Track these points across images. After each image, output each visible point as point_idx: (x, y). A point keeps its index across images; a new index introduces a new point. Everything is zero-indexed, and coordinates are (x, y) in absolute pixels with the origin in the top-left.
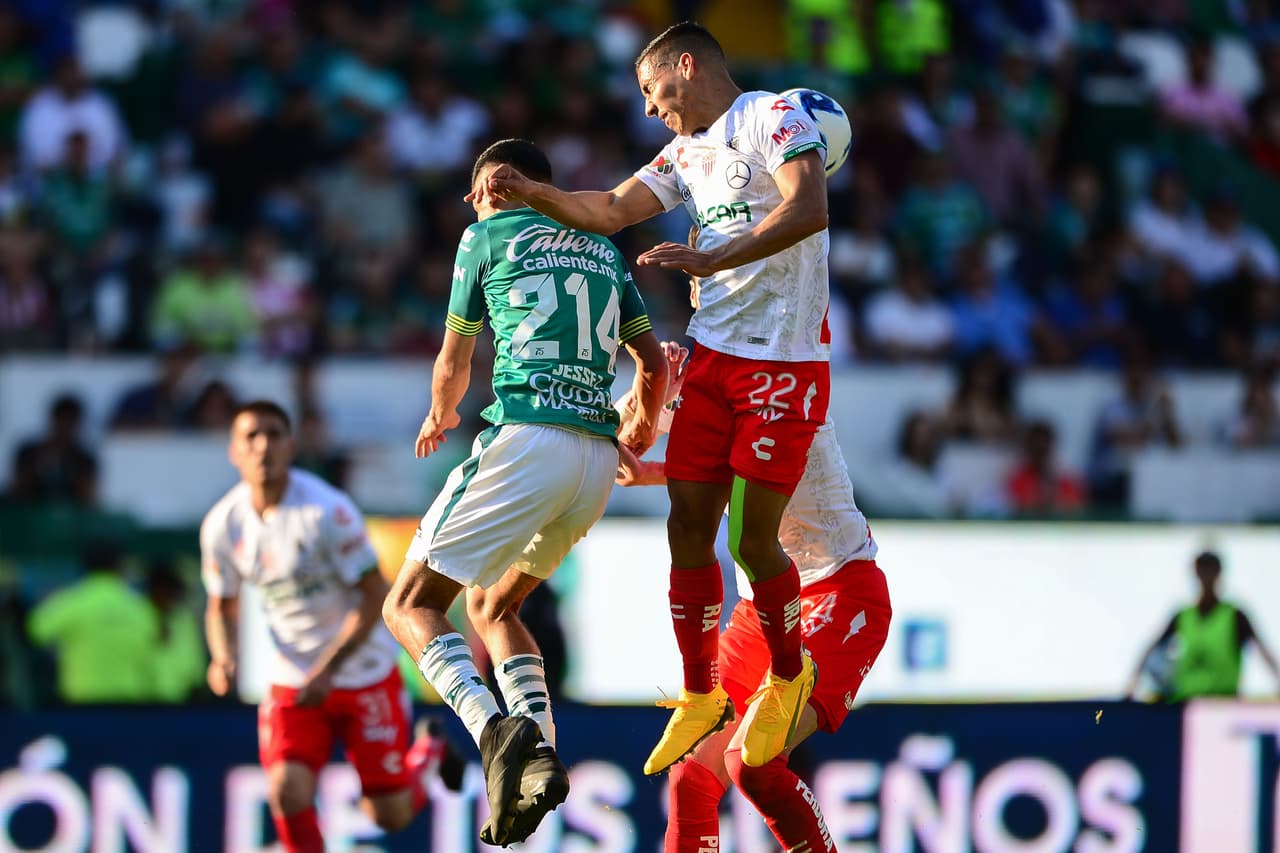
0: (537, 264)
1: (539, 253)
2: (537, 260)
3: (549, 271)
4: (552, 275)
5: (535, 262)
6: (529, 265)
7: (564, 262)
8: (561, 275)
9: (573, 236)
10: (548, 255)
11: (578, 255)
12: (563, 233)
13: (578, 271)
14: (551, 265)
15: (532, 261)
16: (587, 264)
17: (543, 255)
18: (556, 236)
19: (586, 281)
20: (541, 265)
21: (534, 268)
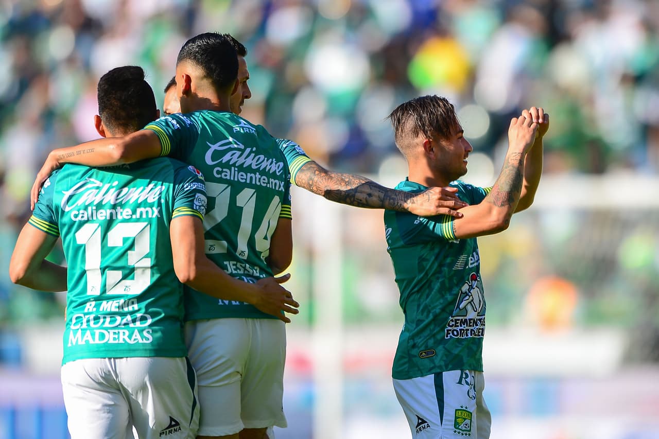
0: (223, 174)
1: (227, 165)
2: (224, 170)
3: (228, 182)
4: (230, 187)
5: (222, 172)
6: (218, 172)
7: (242, 177)
8: (236, 188)
9: (254, 154)
10: (233, 168)
11: (254, 171)
12: (248, 150)
13: (250, 186)
14: (232, 179)
15: (220, 169)
16: (260, 179)
17: (229, 168)
18: (243, 151)
19: (255, 194)
20: (226, 176)
21: (219, 176)
